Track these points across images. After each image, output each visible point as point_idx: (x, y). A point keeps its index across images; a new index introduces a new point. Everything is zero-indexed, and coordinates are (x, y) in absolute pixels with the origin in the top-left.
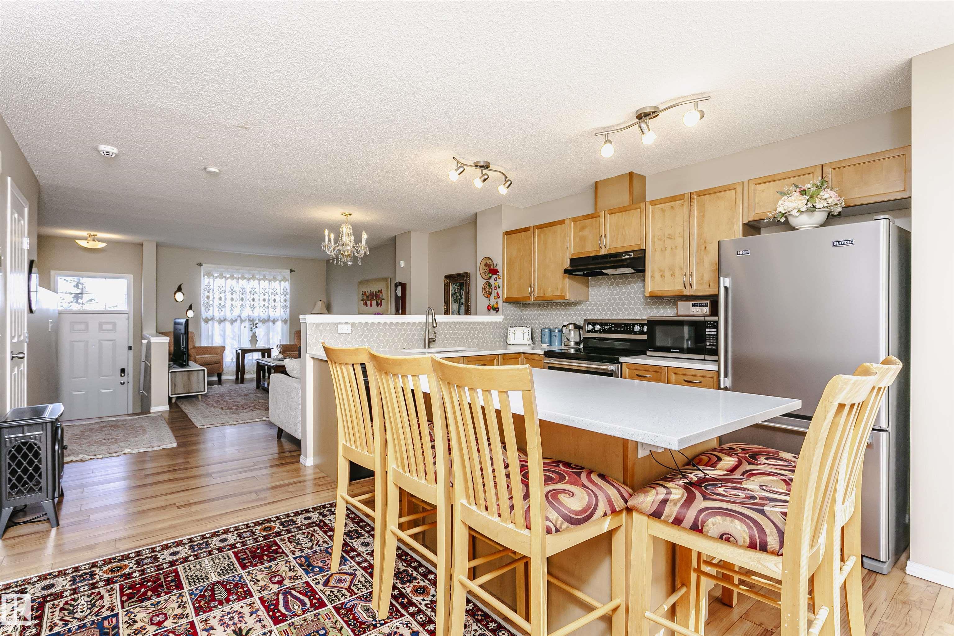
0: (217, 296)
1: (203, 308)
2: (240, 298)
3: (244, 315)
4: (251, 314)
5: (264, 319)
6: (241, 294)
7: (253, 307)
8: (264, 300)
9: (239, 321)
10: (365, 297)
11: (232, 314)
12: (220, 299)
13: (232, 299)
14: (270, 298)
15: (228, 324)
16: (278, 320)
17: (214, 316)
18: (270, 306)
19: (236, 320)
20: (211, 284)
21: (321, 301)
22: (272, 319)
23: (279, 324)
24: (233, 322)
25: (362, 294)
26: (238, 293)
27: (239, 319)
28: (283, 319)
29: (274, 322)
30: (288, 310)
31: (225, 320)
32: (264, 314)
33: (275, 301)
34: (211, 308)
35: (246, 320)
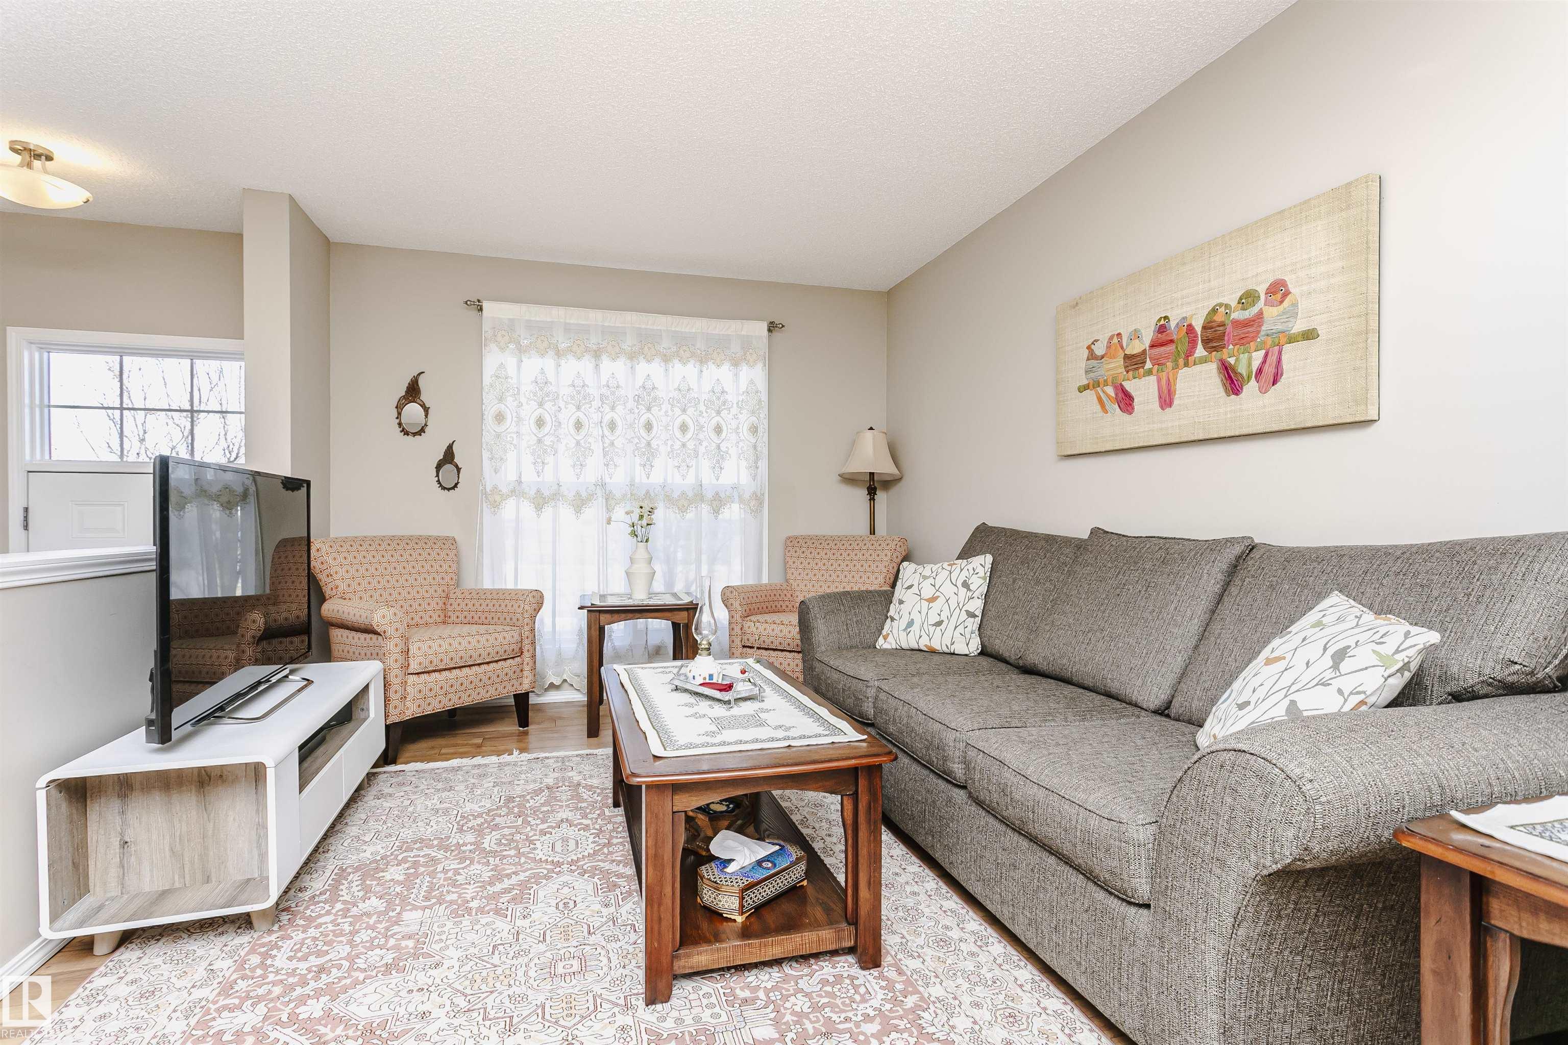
0: (530, 411)
1: (486, 455)
2: (607, 419)
3: (618, 479)
4: (640, 476)
5: (683, 493)
6: (607, 408)
7: (649, 453)
8: (684, 428)
9: (601, 501)
10: (1116, 365)
11: (578, 477)
12: (540, 423)
13: (578, 425)
14: (702, 421)
15: (566, 512)
16: (730, 499)
17: (520, 482)
18: (702, 450)
19: (591, 497)
20: (511, 369)
21: (871, 429)
22: (709, 495)
23: (733, 512)
24: (580, 503)
25: (1092, 356)
26: (596, 403)
27: (599, 492)
28: (747, 496)
29: (718, 502)
30: (763, 465)
31: (556, 496)
32: (684, 477)
33: (718, 430)
34: (511, 456)
35: (624, 496)
